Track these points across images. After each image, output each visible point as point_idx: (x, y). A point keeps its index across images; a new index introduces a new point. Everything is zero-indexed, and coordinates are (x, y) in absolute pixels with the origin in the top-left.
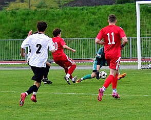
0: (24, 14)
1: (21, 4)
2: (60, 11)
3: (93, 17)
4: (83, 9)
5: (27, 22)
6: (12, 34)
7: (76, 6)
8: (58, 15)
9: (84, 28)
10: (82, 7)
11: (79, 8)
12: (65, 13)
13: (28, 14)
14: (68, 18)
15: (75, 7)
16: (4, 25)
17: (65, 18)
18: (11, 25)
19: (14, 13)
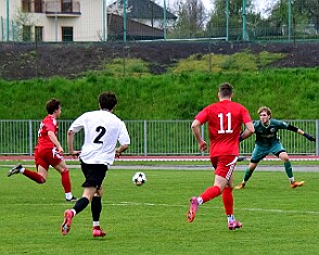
0: (200, 79)
1: (196, 62)
2: (259, 75)
3: (313, 84)
4: (297, 72)
5: (205, 92)
6: (181, 111)
7: (286, 66)
8: (256, 81)
9: (297, 104)
10: (295, 69)
11: (290, 70)
12: (268, 78)
13: (207, 79)
14: (273, 87)
15: (285, 69)
16: (168, 97)
17: (267, 86)
18: (180, 98)
19: (184, 77)
